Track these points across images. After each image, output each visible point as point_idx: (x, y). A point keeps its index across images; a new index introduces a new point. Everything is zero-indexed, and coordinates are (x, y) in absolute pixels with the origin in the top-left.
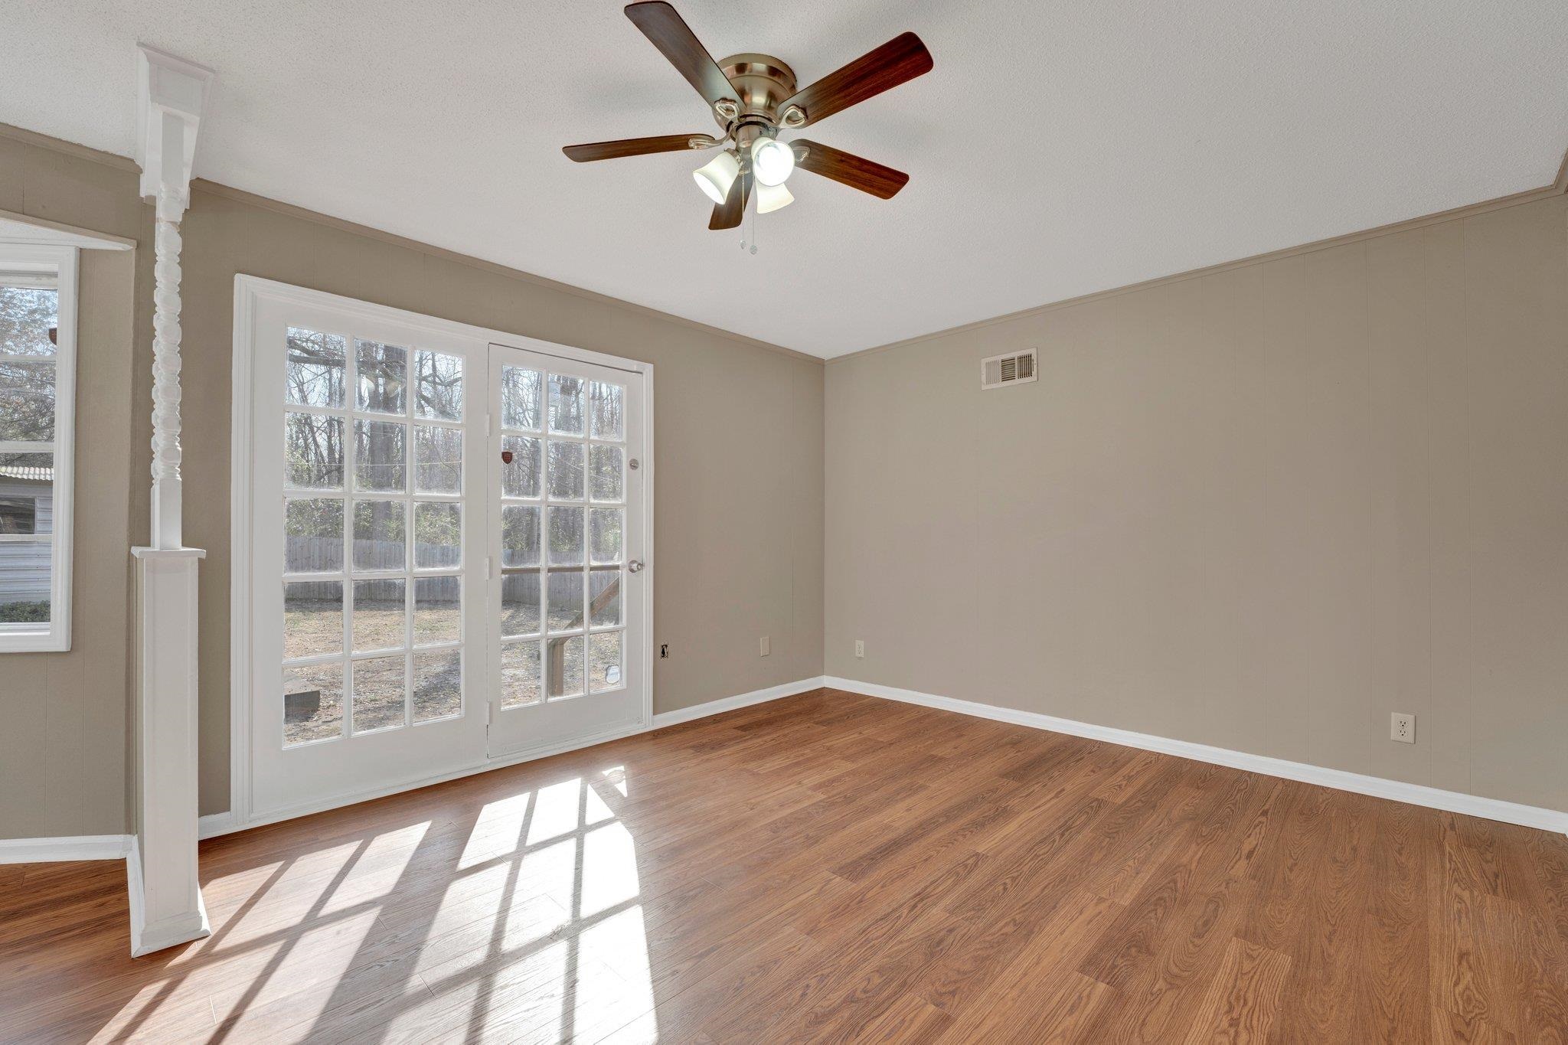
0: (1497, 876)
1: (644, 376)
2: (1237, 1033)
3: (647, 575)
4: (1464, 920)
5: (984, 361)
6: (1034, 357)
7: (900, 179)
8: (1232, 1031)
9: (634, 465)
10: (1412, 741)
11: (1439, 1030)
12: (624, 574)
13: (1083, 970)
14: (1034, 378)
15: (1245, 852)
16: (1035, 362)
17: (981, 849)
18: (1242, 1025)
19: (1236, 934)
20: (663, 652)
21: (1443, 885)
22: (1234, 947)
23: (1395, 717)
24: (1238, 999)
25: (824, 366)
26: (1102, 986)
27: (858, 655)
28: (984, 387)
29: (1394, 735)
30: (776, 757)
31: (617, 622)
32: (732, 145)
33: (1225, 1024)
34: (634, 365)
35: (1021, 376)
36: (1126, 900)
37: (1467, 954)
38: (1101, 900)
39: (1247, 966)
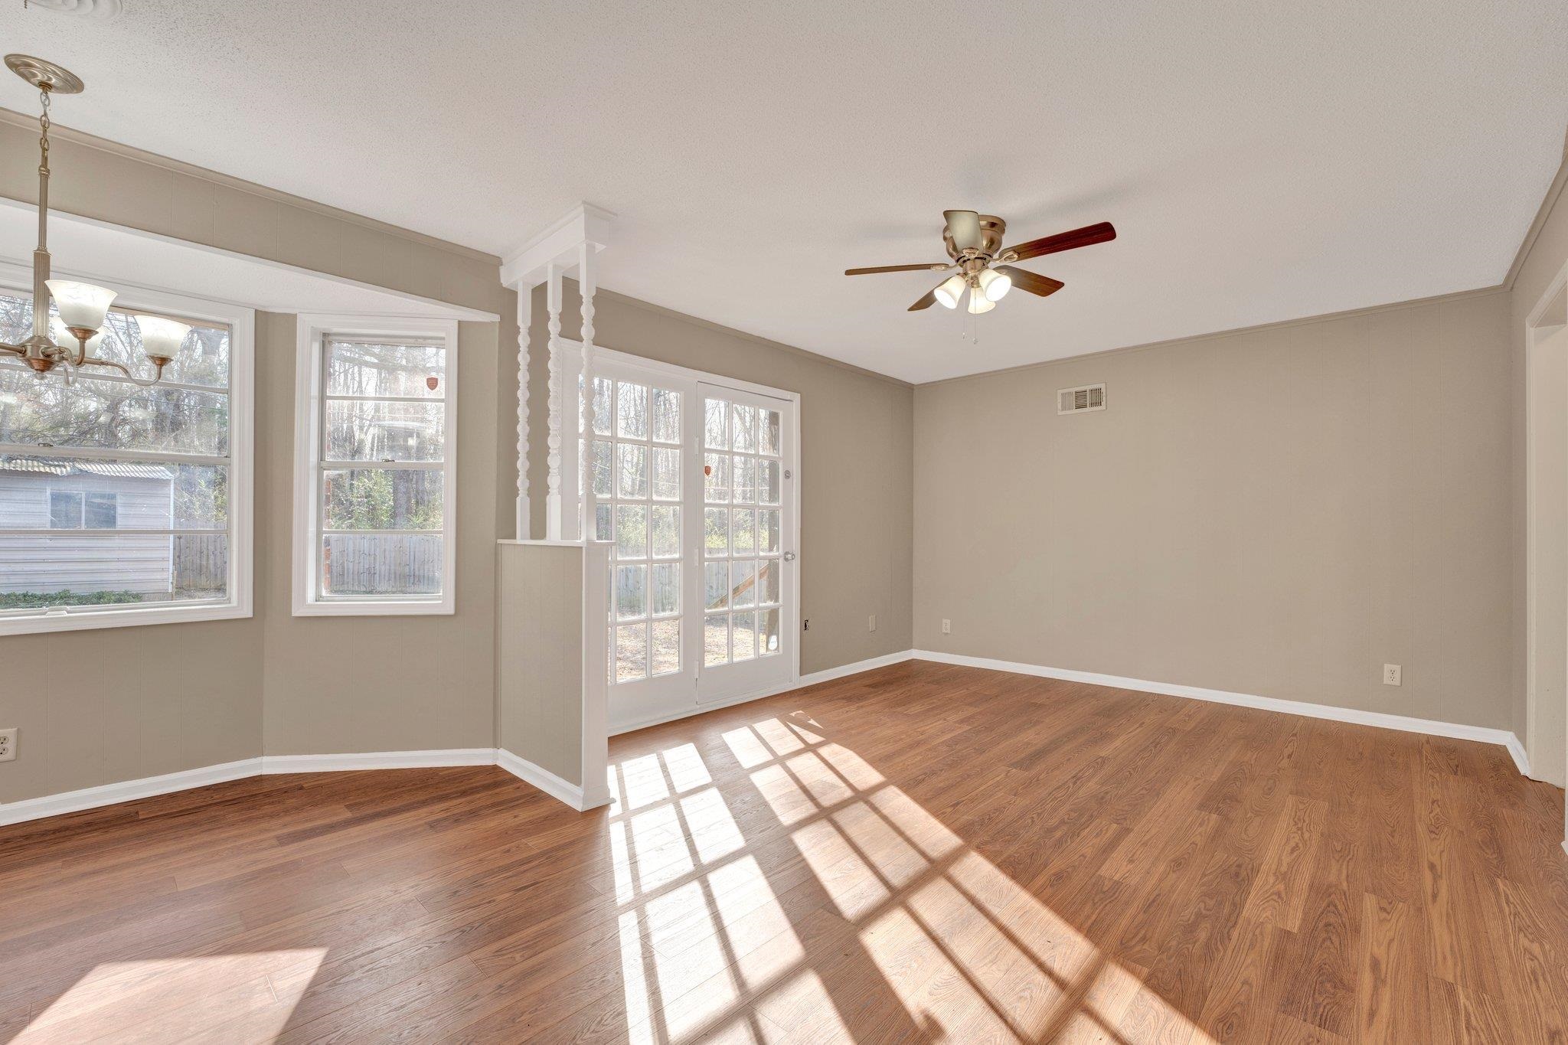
0: (1457, 766)
1: (794, 404)
2: (1302, 833)
3: (796, 564)
4: (1435, 786)
5: (1060, 392)
6: (1103, 390)
7: (1057, 285)
8: (1300, 832)
9: (787, 475)
10: (1399, 684)
11: (1420, 830)
12: (781, 562)
13: (1201, 807)
14: (1103, 407)
15: (1286, 755)
16: (1104, 394)
17: (1103, 754)
18: (1304, 830)
19: (1291, 793)
20: (806, 626)
21: (1422, 770)
22: (1291, 800)
23: (1387, 667)
24: (1299, 820)
25: (913, 389)
26: (1214, 816)
27: (944, 631)
28: (1060, 413)
29: (1386, 681)
30: (914, 705)
31: (777, 600)
32: (960, 270)
33: (1294, 829)
34: (787, 395)
35: (1092, 405)
36: (1214, 778)
37: (1437, 801)
38: (1197, 779)
39: (1301, 807)
